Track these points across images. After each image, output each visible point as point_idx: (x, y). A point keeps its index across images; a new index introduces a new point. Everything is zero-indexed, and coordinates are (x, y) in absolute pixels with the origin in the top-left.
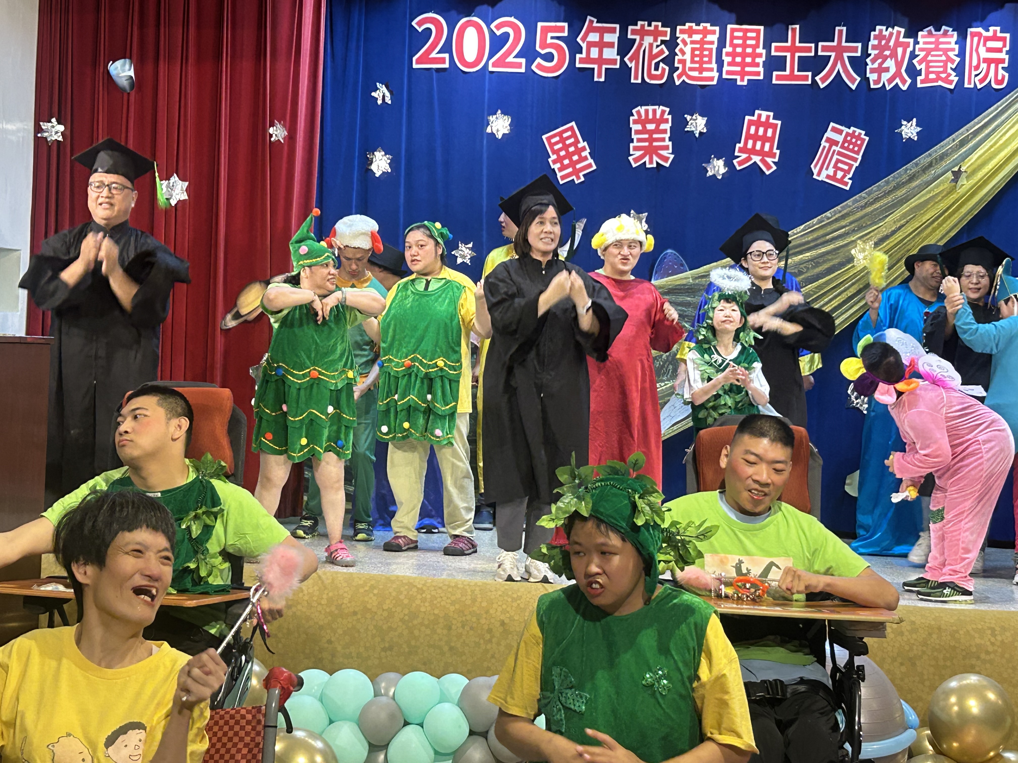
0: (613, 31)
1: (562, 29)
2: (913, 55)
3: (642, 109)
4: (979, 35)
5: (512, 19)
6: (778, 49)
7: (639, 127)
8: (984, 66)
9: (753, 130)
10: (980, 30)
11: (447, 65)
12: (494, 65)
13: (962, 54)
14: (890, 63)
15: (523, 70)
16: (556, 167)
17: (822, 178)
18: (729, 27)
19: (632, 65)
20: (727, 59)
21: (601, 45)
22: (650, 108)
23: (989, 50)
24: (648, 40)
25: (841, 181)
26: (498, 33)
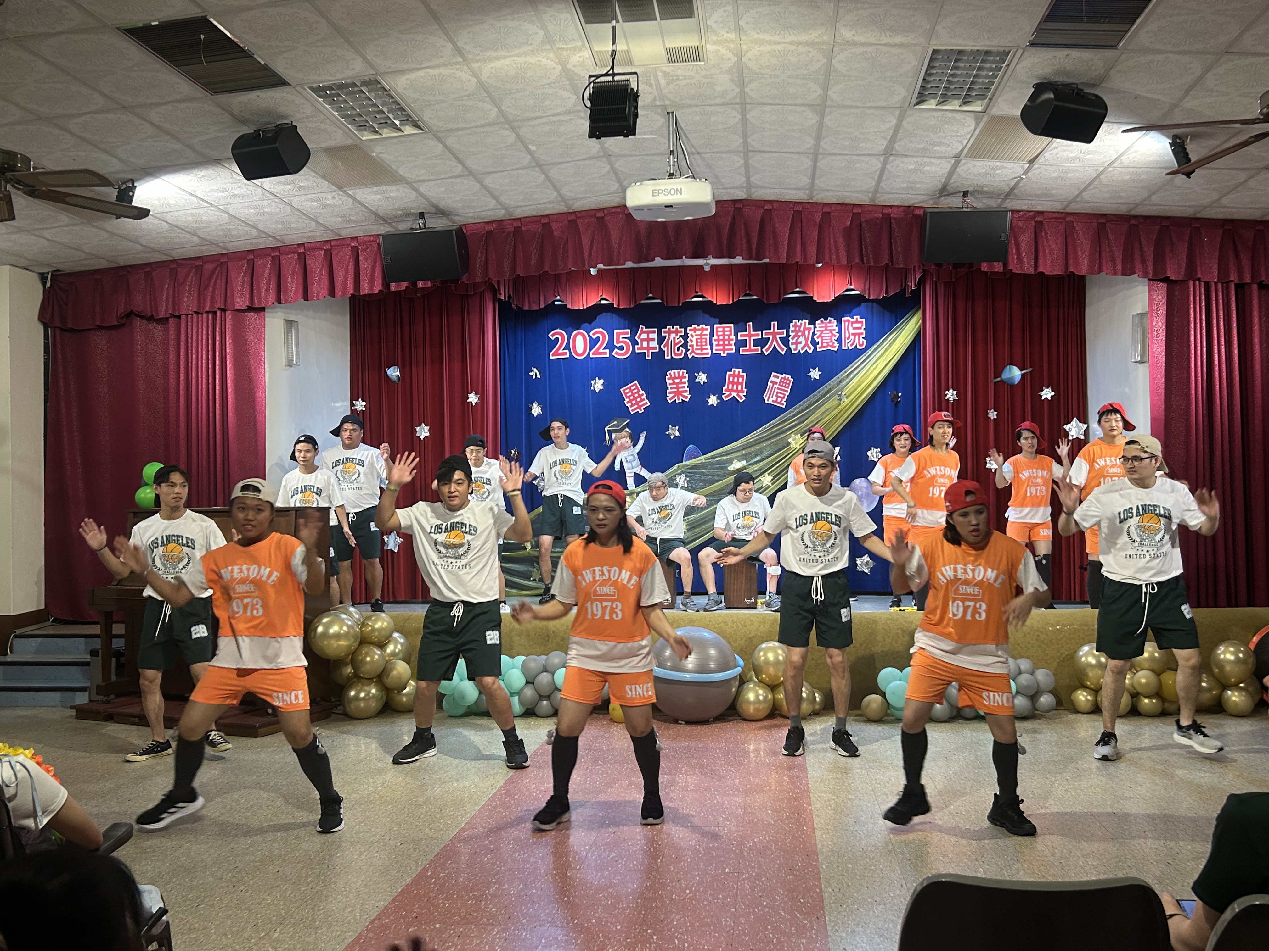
0: (654, 332)
1: (627, 333)
2: (814, 334)
3: (672, 372)
4: (848, 321)
5: (601, 330)
6: (741, 336)
7: (671, 381)
8: (852, 337)
9: (731, 379)
10: (849, 318)
11: (568, 356)
12: (593, 354)
13: (840, 332)
14: (802, 339)
15: (608, 356)
16: (628, 405)
17: (770, 402)
18: (715, 326)
19: (665, 349)
20: (715, 343)
21: (648, 340)
22: (676, 371)
23: (854, 328)
24: (673, 335)
25: (780, 403)
26: (594, 337)
